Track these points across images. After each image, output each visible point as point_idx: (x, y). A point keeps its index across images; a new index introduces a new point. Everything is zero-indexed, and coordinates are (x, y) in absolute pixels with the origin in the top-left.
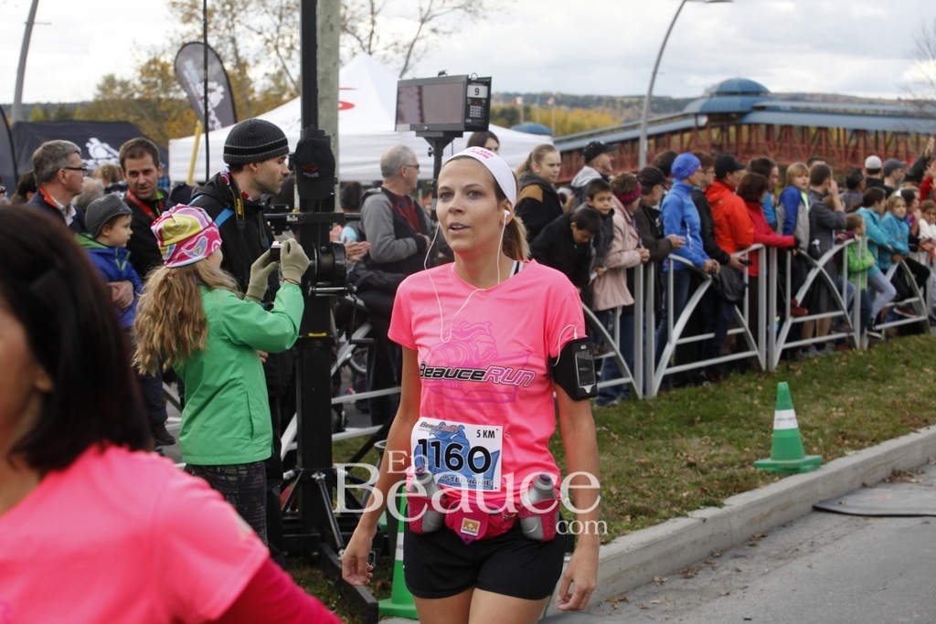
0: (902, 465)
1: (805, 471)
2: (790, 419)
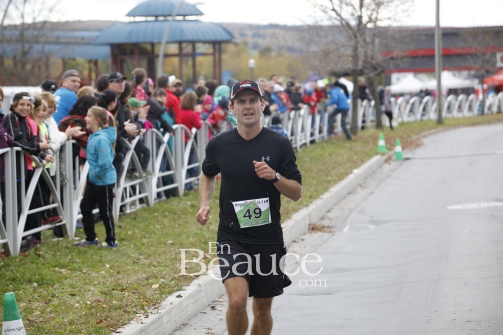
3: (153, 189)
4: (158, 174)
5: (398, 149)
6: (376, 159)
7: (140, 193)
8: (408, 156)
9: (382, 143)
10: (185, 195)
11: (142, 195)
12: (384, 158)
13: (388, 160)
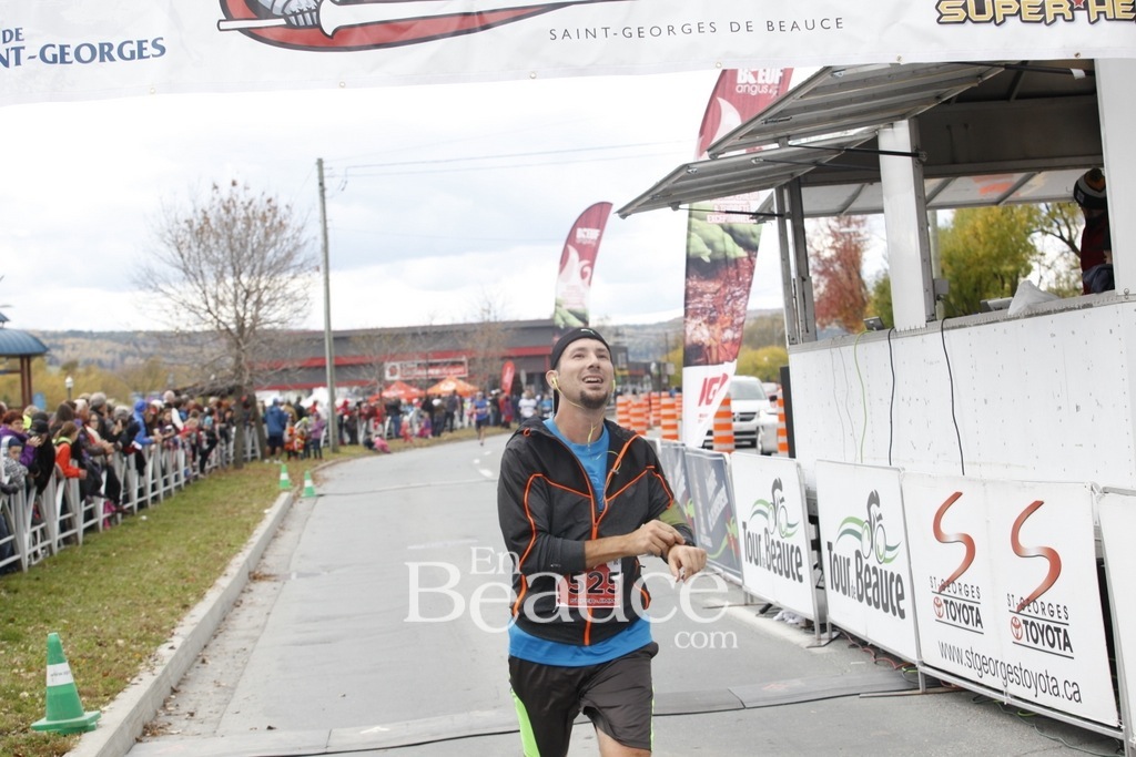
0: (147, 718)
1: (93, 729)
2: (66, 673)
3: (56, 536)
4: (59, 518)
5: (308, 483)
6: (284, 496)
7: (41, 541)
8: (320, 491)
9: (284, 476)
10: (85, 543)
11: (46, 543)
12: (292, 494)
13: (295, 498)
